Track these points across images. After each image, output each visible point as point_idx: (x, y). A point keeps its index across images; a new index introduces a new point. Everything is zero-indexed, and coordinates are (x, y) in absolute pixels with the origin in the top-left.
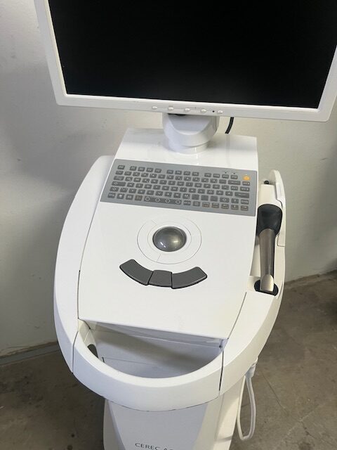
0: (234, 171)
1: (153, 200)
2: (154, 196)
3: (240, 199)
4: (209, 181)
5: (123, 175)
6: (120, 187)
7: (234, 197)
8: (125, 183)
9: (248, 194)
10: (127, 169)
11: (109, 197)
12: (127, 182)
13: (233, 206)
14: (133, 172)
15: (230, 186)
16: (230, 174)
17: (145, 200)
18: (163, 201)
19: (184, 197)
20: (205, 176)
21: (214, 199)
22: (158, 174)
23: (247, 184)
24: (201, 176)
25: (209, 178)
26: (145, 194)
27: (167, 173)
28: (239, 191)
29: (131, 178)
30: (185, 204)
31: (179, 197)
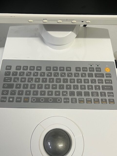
0: (98, 63)
1: (38, 100)
2: (39, 96)
3: (106, 91)
4: (80, 75)
5: (11, 76)
6: (10, 90)
7: (101, 90)
8: (13, 84)
9: (112, 86)
10: (13, 70)
11: (2, 101)
12: (15, 83)
13: (102, 100)
14: (18, 71)
15: (97, 79)
16: (95, 66)
17: (32, 102)
18: (46, 100)
19: (63, 95)
20: (76, 71)
21: (87, 94)
22: (39, 72)
23: (109, 75)
24: (73, 71)
25: (80, 73)
26: (31, 96)
27: (47, 70)
28: (104, 84)
29: (18, 78)
30: (65, 102)
31: (59, 95)
